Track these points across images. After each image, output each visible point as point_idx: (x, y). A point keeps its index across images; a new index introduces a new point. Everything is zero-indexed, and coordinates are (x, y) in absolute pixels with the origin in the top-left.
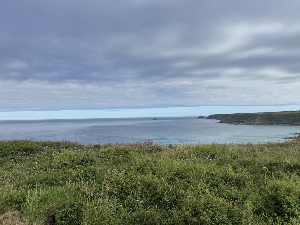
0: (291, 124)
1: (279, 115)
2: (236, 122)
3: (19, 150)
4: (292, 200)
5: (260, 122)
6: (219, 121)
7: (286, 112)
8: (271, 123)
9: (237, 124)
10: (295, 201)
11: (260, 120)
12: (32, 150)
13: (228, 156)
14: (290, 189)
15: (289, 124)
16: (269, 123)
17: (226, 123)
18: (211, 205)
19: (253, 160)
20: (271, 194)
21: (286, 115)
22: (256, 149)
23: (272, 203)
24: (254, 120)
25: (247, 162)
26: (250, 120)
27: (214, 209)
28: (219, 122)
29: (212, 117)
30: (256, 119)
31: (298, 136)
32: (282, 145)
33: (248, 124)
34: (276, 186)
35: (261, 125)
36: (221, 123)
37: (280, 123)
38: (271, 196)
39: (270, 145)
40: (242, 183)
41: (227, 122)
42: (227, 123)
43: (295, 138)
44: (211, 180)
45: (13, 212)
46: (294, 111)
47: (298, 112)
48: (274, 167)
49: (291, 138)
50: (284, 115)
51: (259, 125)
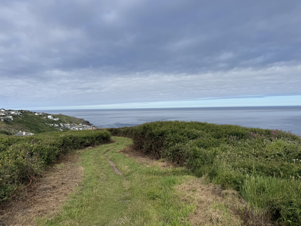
3: (231, 134)
12: (242, 135)
45: (233, 191)
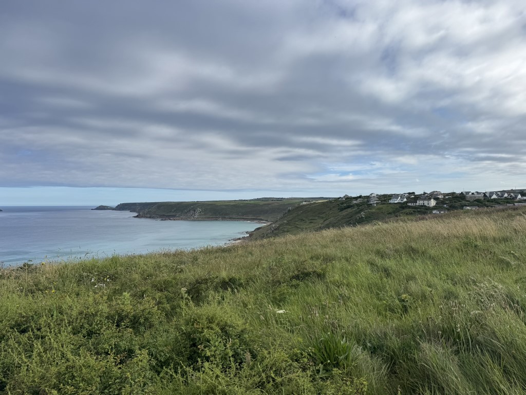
0: (240, 219)
1: (226, 205)
2: (164, 215)
4: (211, 334)
5: (200, 215)
6: (136, 214)
7: (235, 201)
8: (214, 218)
9: (165, 220)
10: (215, 336)
11: (200, 212)
13: (137, 276)
14: (212, 318)
15: (238, 218)
16: (212, 218)
17: (147, 218)
18: (72, 374)
19: (175, 279)
20: (185, 331)
21: (234, 206)
22: (185, 259)
23: (187, 344)
24: (192, 212)
25: (166, 282)
26: (186, 213)
27: (76, 381)
28: (135, 217)
29: (123, 207)
30: (195, 211)
31: (248, 235)
32: (223, 250)
33: (182, 219)
34: (194, 317)
35: (201, 220)
36: (140, 218)
37: (226, 217)
38: (184, 333)
39: (207, 252)
40: (142, 320)
41: (148, 215)
42: (150, 217)
43: (244, 238)
44: (86, 326)
46: (245, 200)
47: (248, 202)
48: (203, 286)
49: (239, 239)
50: (232, 205)
51: (199, 220)
